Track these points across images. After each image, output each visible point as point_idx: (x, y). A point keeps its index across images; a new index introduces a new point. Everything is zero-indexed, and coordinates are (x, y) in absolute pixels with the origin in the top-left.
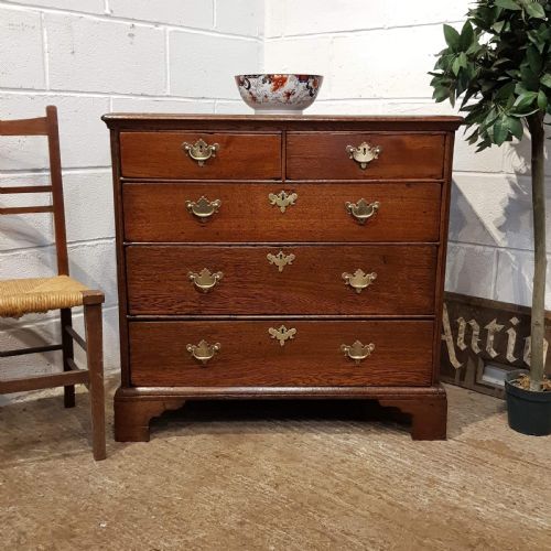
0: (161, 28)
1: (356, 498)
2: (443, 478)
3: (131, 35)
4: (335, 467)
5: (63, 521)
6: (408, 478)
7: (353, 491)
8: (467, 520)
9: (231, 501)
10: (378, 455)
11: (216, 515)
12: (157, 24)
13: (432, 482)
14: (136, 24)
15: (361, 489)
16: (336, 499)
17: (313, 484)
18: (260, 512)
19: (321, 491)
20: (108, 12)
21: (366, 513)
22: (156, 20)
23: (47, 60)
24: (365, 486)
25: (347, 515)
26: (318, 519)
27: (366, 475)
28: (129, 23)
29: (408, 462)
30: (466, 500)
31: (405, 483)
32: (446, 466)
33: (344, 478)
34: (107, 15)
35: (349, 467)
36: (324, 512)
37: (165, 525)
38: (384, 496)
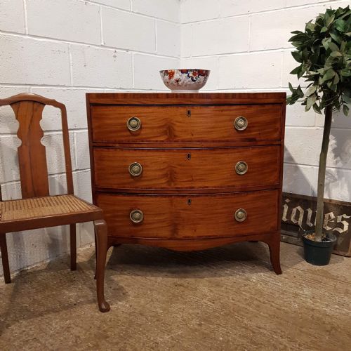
0: (130, 52)
1: (258, 306)
2: (301, 292)
3: (115, 56)
4: (242, 289)
5: (99, 328)
6: (283, 293)
7: (255, 302)
8: (321, 316)
9: (191, 311)
10: (263, 281)
11: (184, 320)
12: (127, 50)
13: (296, 295)
14: (117, 50)
15: (260, 301)
16: (248, 307)
17: (233, 300)
18: (208, 317)
19: (238, 303)
20: (102, 44)
21: (267, 315)
22: (127, 48)
23: (72, 70)
24: (261, 299)
25: (257, 317)
26: (241, 320)
27: (260, 292)
28: (114, 50)
29: (280, 284)
30: (318, 304)
31: (282, 296)
32: (300, 285)
33: (248, 295)
34: (102, 46)
35: (250, 288)
36: (243, 315)
37: (158, 328)
38: (273, 304)
